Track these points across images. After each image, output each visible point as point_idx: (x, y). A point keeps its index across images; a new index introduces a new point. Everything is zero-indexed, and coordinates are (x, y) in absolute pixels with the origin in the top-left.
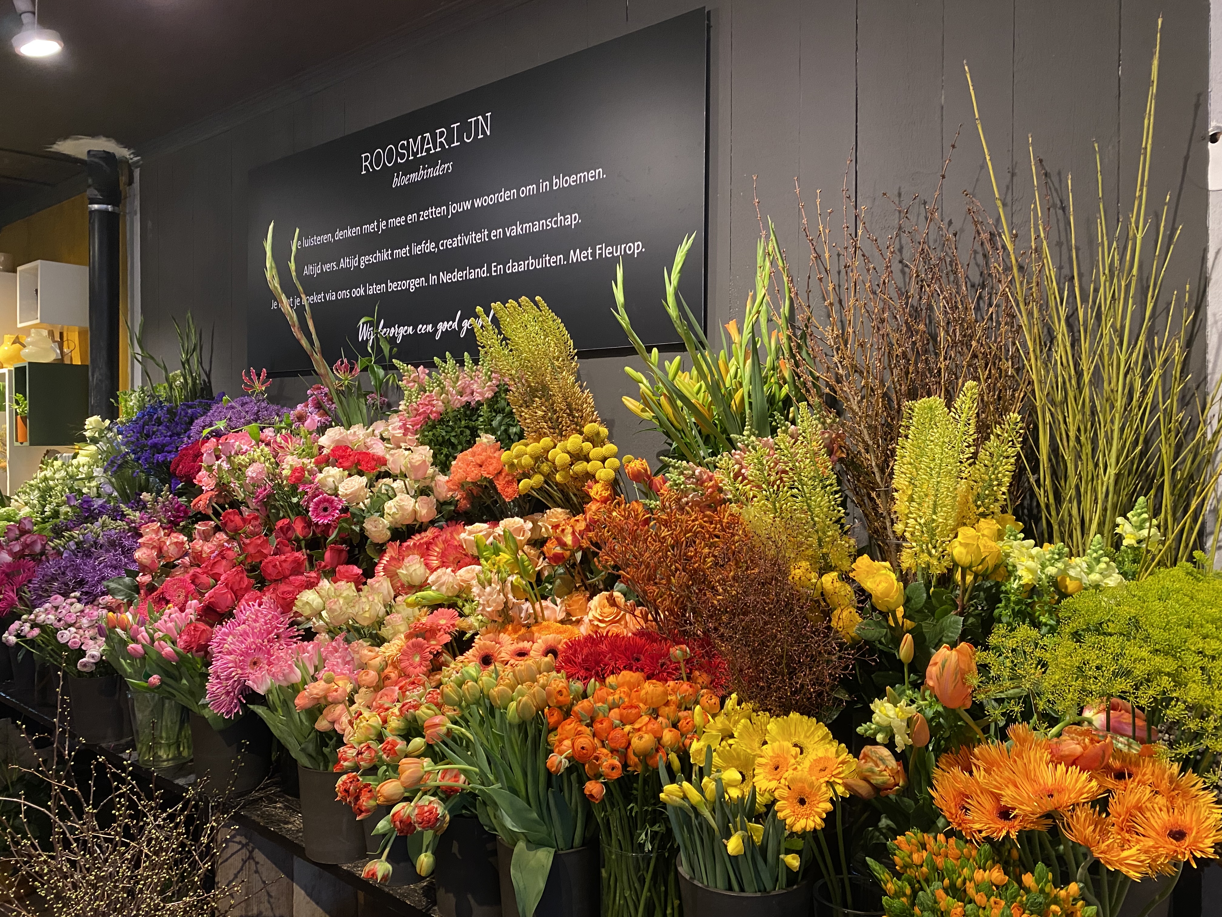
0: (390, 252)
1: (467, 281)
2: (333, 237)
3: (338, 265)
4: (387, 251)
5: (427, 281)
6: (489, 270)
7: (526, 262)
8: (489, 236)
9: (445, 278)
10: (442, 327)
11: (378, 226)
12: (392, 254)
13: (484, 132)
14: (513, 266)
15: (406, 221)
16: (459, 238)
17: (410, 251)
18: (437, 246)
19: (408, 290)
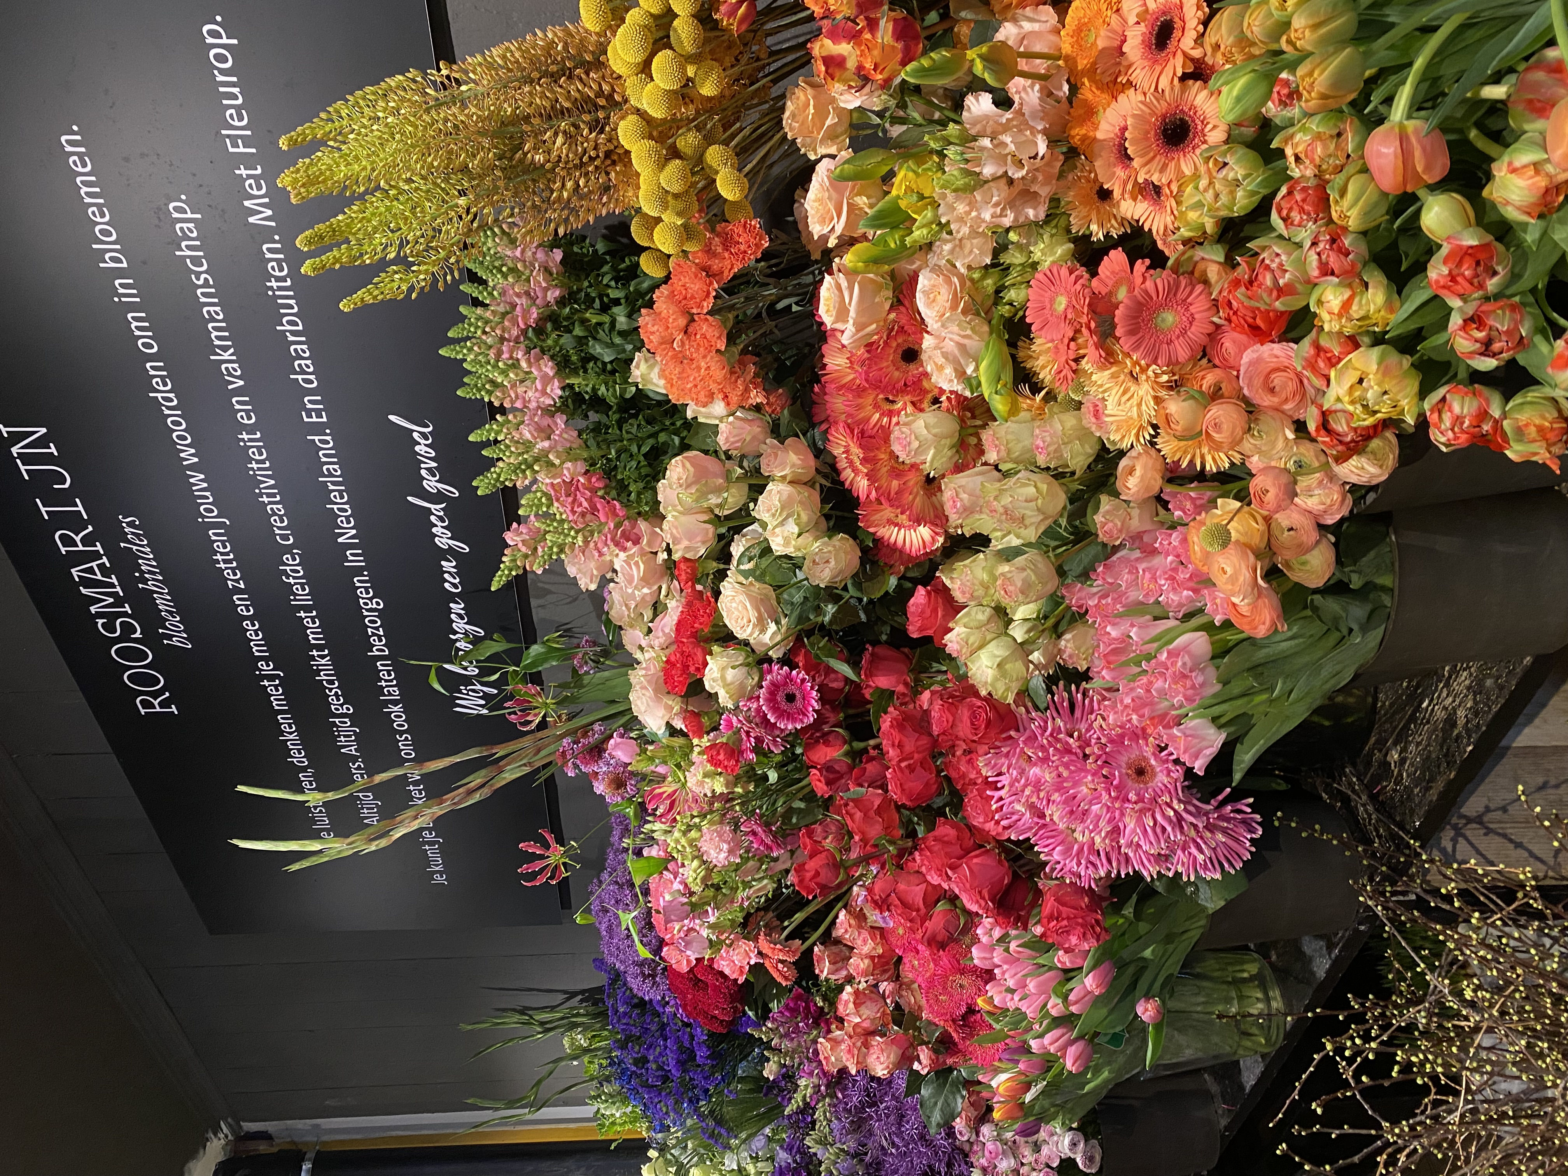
0: (315, 653)
1: (349, 482)
2: (304, 769)
3: (354, 759)
4: (313, 658)
5: (358, 571)
6: (318, 429)
7: (291, 338)
8: (251, 430)
9: (347, 533)
10: (443, 538)
11: (271, 678)
12: (319, 648)
13: (41, 442)
14: (303, 372)
15: (250, 618)
16: (265, 499)
17: (307, 609)
18: (288, 549)
19: (381, 614)
